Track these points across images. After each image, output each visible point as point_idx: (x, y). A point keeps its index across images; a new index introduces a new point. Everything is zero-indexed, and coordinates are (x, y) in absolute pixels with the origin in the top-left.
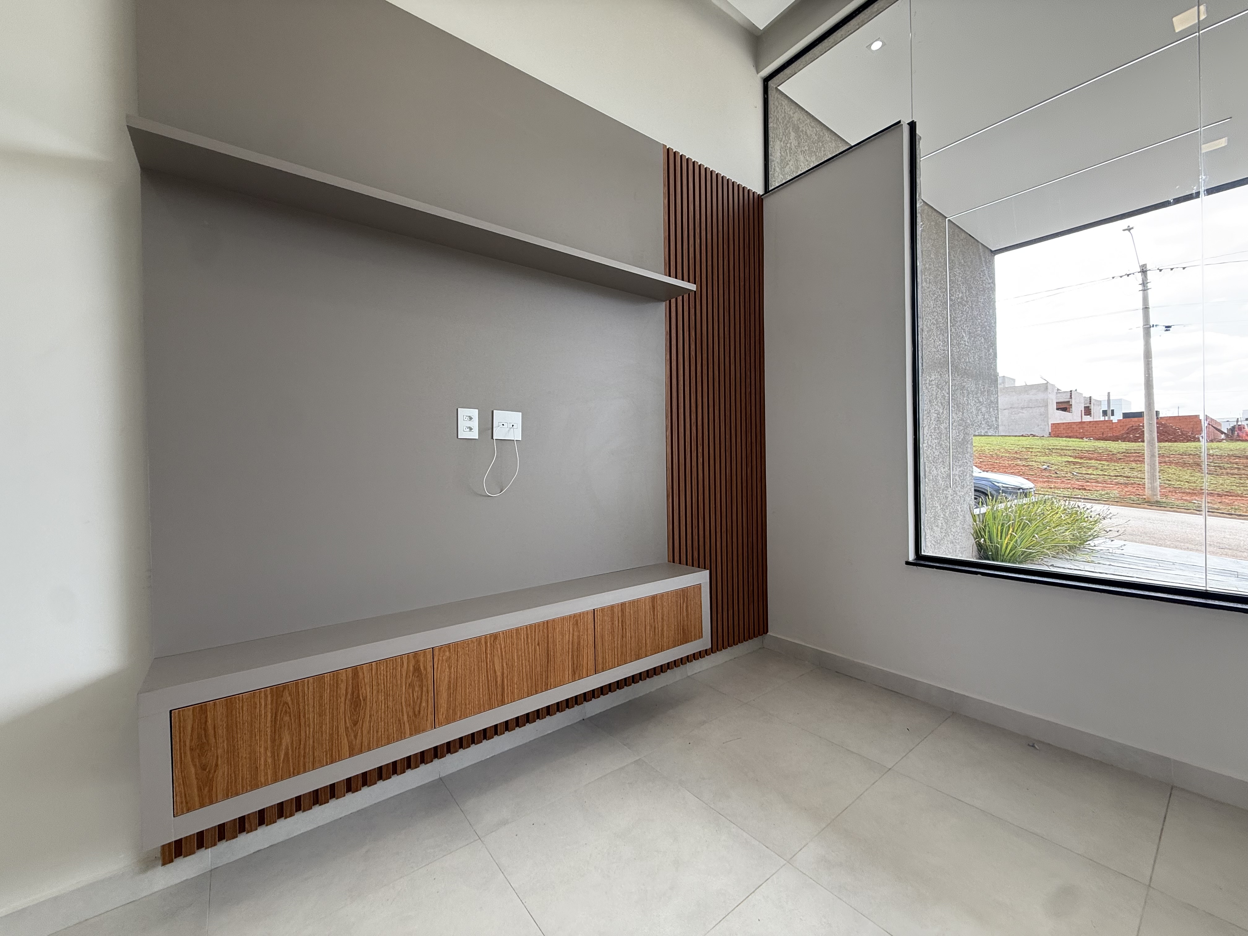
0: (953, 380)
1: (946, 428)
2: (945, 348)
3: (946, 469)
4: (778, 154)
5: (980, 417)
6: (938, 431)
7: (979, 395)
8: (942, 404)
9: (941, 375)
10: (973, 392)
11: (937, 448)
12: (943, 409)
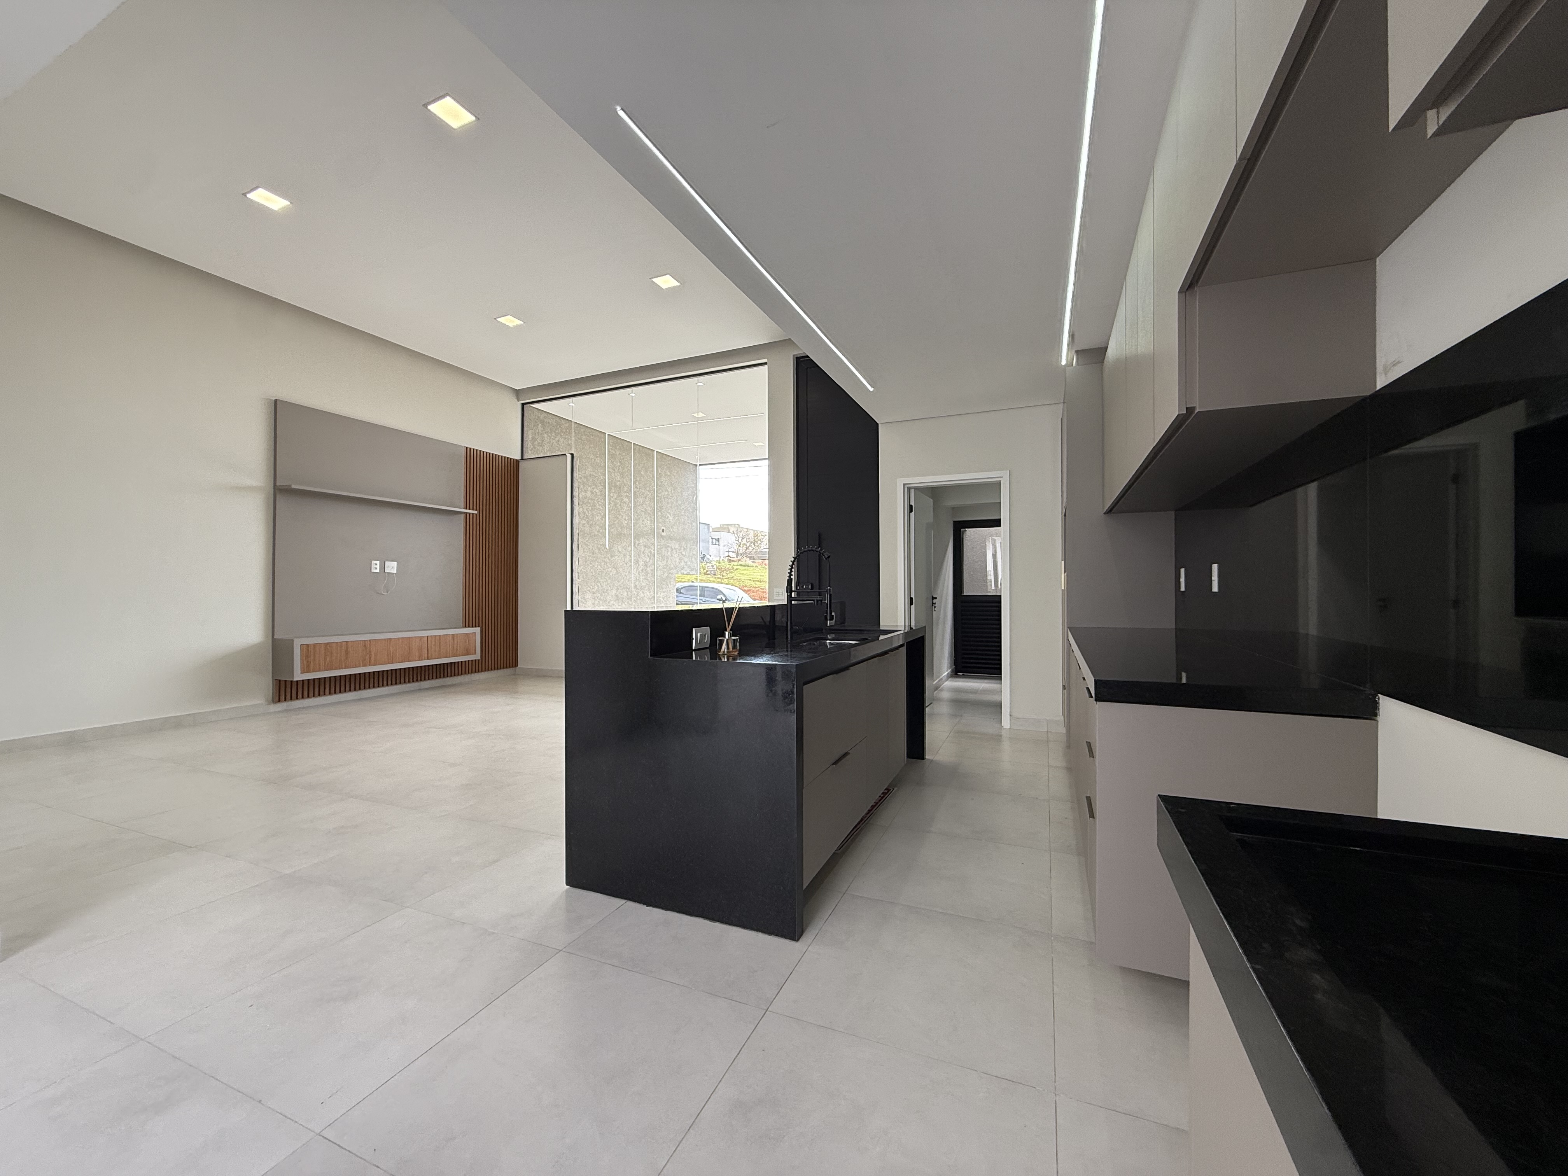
0: (658, 542)
1: (652, 570)
2: (652, 524)
3: (652, 593)
4: (530, 437)
5: (683, 564)
6: (644, 572)
7: (682, 550)
8: (648, 556)
9: (648, 540)
10: (676, 549)
11: (644, 581)
12: (650, 559)
